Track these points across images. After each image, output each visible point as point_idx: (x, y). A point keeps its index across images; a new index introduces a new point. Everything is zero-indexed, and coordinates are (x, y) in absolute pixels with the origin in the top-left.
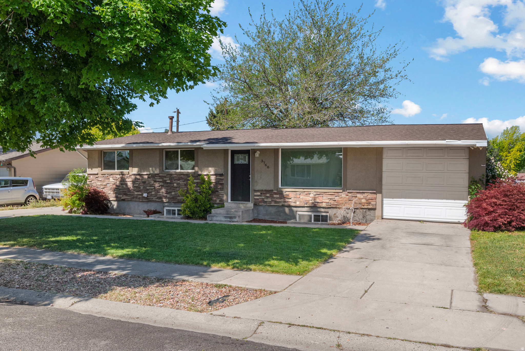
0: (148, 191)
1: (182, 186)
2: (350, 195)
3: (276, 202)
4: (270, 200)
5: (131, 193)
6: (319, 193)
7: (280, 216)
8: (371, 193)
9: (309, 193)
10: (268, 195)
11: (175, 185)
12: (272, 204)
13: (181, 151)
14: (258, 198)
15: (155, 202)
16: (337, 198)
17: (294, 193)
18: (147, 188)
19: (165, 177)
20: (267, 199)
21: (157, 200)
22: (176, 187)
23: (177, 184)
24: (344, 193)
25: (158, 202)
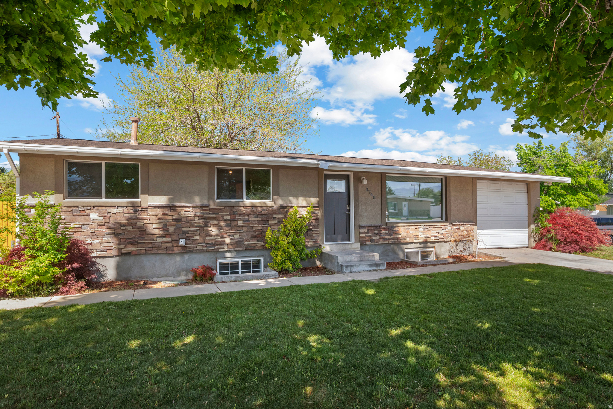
0: (187, 235)
1: (254, 224)
2: (454, 227)
3: (384, 240)
4: (378, 237)
5: (146, 240)
6: (428, 227)
7: (388, 256)
8: (470, 224)
9: (419, 227)
10: (376, 232)
11: (240, 223)
12: (381, 242)
13: (247, 170)
14: (364, 235)
15: (202, 251)
16: (444, 232)
17: (404, 227)
18: (184, 229)
19: (221, 210)
20: (375, 236)
21: (205, 249)
22: (243, 226)
23: (244, 221)
24: (449, 225)
25: (207, 251)
